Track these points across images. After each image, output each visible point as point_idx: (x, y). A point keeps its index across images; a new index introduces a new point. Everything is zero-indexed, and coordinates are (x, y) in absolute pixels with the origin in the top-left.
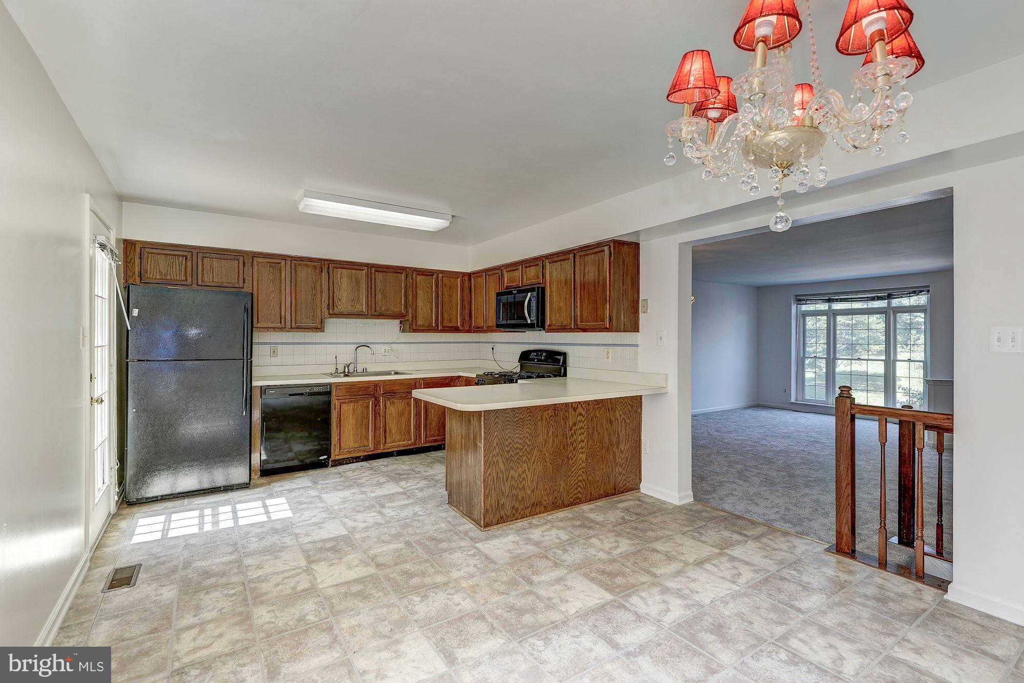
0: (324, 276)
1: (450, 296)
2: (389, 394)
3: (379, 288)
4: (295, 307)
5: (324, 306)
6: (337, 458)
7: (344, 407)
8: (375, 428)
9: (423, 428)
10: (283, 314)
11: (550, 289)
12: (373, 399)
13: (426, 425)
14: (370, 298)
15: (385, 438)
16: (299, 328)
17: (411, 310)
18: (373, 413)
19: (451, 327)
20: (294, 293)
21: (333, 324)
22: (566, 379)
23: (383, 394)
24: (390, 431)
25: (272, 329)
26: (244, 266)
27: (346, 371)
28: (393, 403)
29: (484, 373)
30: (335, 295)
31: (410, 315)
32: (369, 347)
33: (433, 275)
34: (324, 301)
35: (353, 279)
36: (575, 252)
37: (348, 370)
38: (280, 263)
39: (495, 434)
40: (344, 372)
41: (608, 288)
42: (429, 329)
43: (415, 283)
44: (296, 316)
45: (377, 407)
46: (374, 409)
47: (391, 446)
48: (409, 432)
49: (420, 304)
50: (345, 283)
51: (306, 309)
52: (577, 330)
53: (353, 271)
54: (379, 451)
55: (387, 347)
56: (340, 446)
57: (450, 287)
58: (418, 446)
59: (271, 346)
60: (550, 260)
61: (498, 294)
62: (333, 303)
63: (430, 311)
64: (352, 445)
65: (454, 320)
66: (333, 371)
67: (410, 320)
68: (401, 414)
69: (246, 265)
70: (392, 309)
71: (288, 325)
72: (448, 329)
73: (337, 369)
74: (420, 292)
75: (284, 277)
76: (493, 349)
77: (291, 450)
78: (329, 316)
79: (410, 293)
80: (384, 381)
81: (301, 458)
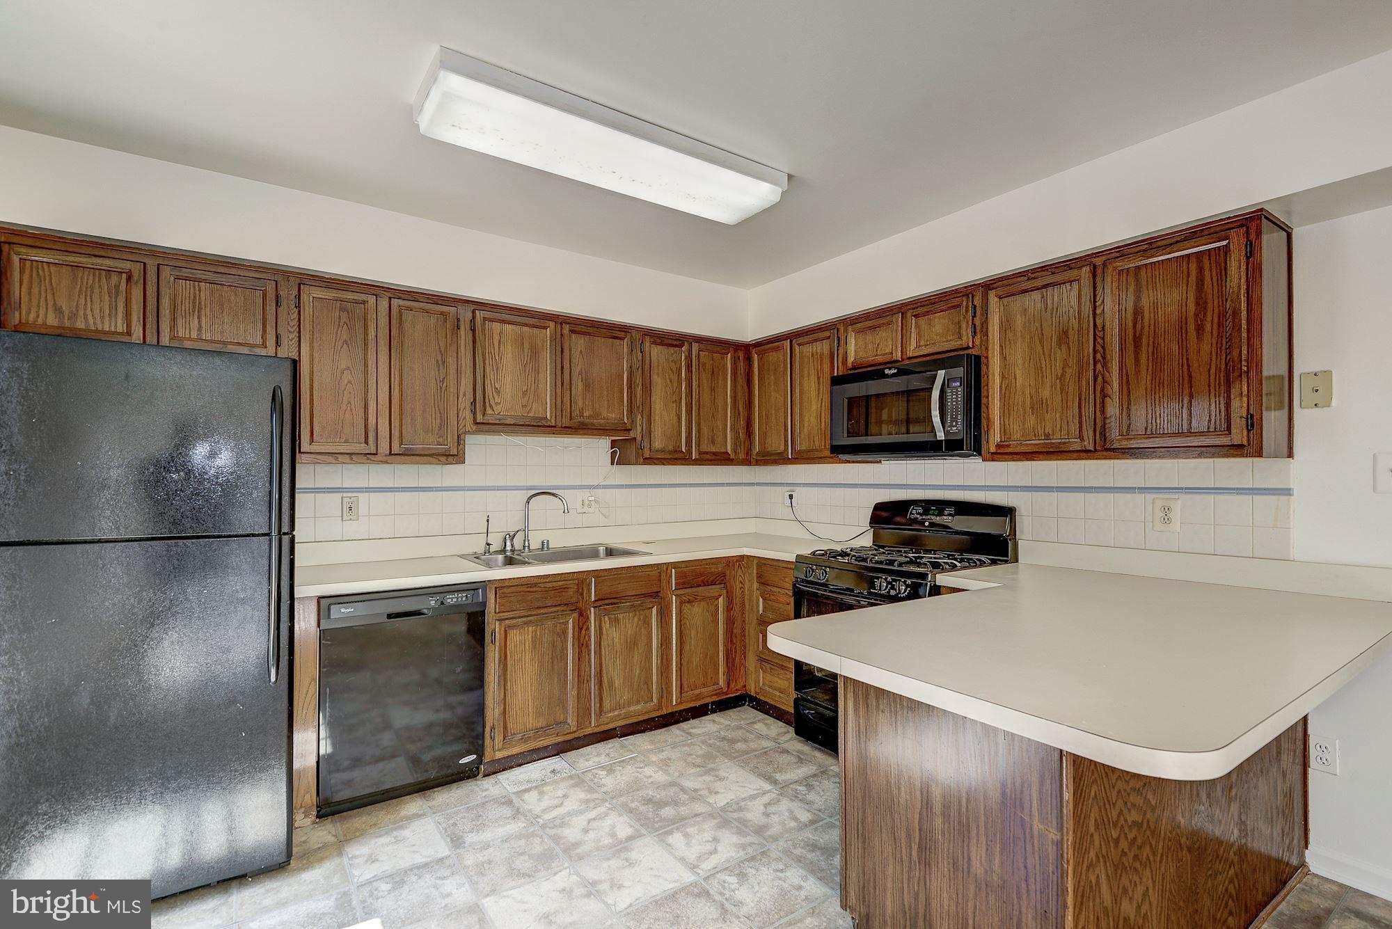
0: (463, 337)
1: (713, 390)
2: (607, 602)
3: (579, 368)
4: (398, 407)
5: (463, 406)
6: (499, 755)
7: (515, 636)
8: (581, 679)
9: (674, 672)
10: (372, 420)
11: (1004, 358)
12: (576, 615)
13: (681, 664)
14: (559, 391)
15: (601, 700)
16: (408, 455)
17: (639, 417)
18: (576, 646)
19: (714, 454)
20: (397, 373)
21: (479, 447)
22: (1017, 567)
23: (595, 601)
24: (611, 683)
25: (347, 456)
26: (278, 305)
27: (509, 548)
28: (617, 620)
29: (814, 553)
30: (488, 382)
31: (639, 428)
32: (553, 495)
33: (681, 346)
34: (464, 395)
35: (526, 346)
36: (1098, 261)
37: (512, 545)
38: (364, 302)
39: (1093, 794)
40: (504, 551)
41: (1244, 341)
42: (676, 457)
43: (648, 362)
44: (401, 425)
45: (583, 632)
46: (576, 636)
47: (613, 719)
48: (648, 682)
49: (658, 404)
50: (510, 355)
51: (424, 411)
52: (1105, 453)
53: (526, 329)
54: (589, 731)
55: (585, 494)
56: (505, 728)
57: (713, 372)
58: (665, 712)
59: (345, 495)
60: (1001, 292)
61: (836, 381)
62: (484, 398)
63: (675, 418)
64: (532, 722)
65: (719, 439)
66: (480, 548)
67: (639, 438)
68: (631, 645)
69: (284, 303)
70: (604, 414)
71: (384, 447)
72: (708, 457)
73: (488, 544)
74: (657, 380)
75: (373, 334)
76: (791, 497)
77: (387, 726)
78: (474, 428)
79: (639, 380)
80: (596, 573)
81: (411, 748)
